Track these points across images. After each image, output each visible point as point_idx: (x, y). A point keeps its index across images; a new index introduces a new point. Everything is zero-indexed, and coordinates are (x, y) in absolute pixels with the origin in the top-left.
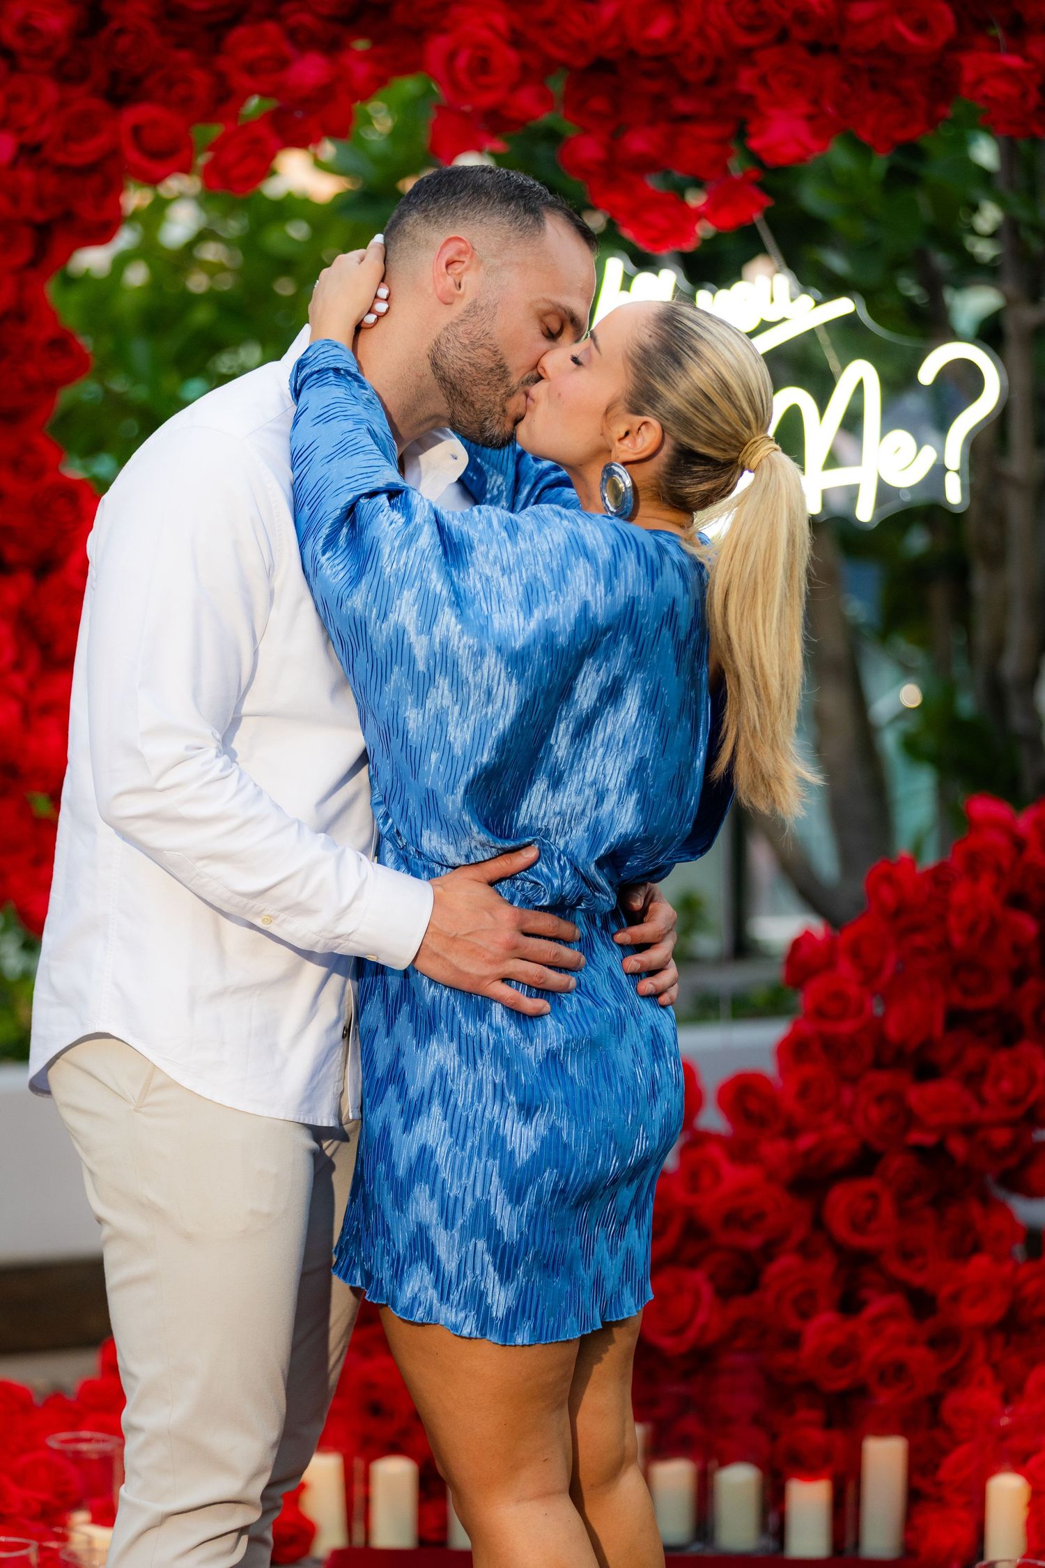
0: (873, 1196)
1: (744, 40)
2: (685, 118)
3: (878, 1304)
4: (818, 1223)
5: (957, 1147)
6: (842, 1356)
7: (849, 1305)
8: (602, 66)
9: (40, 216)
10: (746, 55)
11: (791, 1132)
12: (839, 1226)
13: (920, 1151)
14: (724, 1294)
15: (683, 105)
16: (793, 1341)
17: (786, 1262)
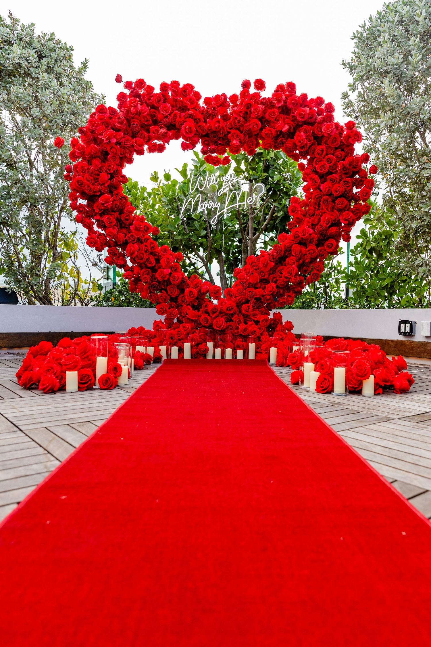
0: (249, 306)
1: (229, 130)
2: (220, 144)
3: (249, 323)
4: (240, 312)
5: (261, 298)
6: (245, 330)
7: (246, 323)
8: (207, 135)
9: (121, 156)
10: (229, 133)
11: (236, 297)
12: (243, 311)
13: (256, 299)
14: (226, 322)
15: (219, 142)
16: (238, 328)
17: (236, 316)
